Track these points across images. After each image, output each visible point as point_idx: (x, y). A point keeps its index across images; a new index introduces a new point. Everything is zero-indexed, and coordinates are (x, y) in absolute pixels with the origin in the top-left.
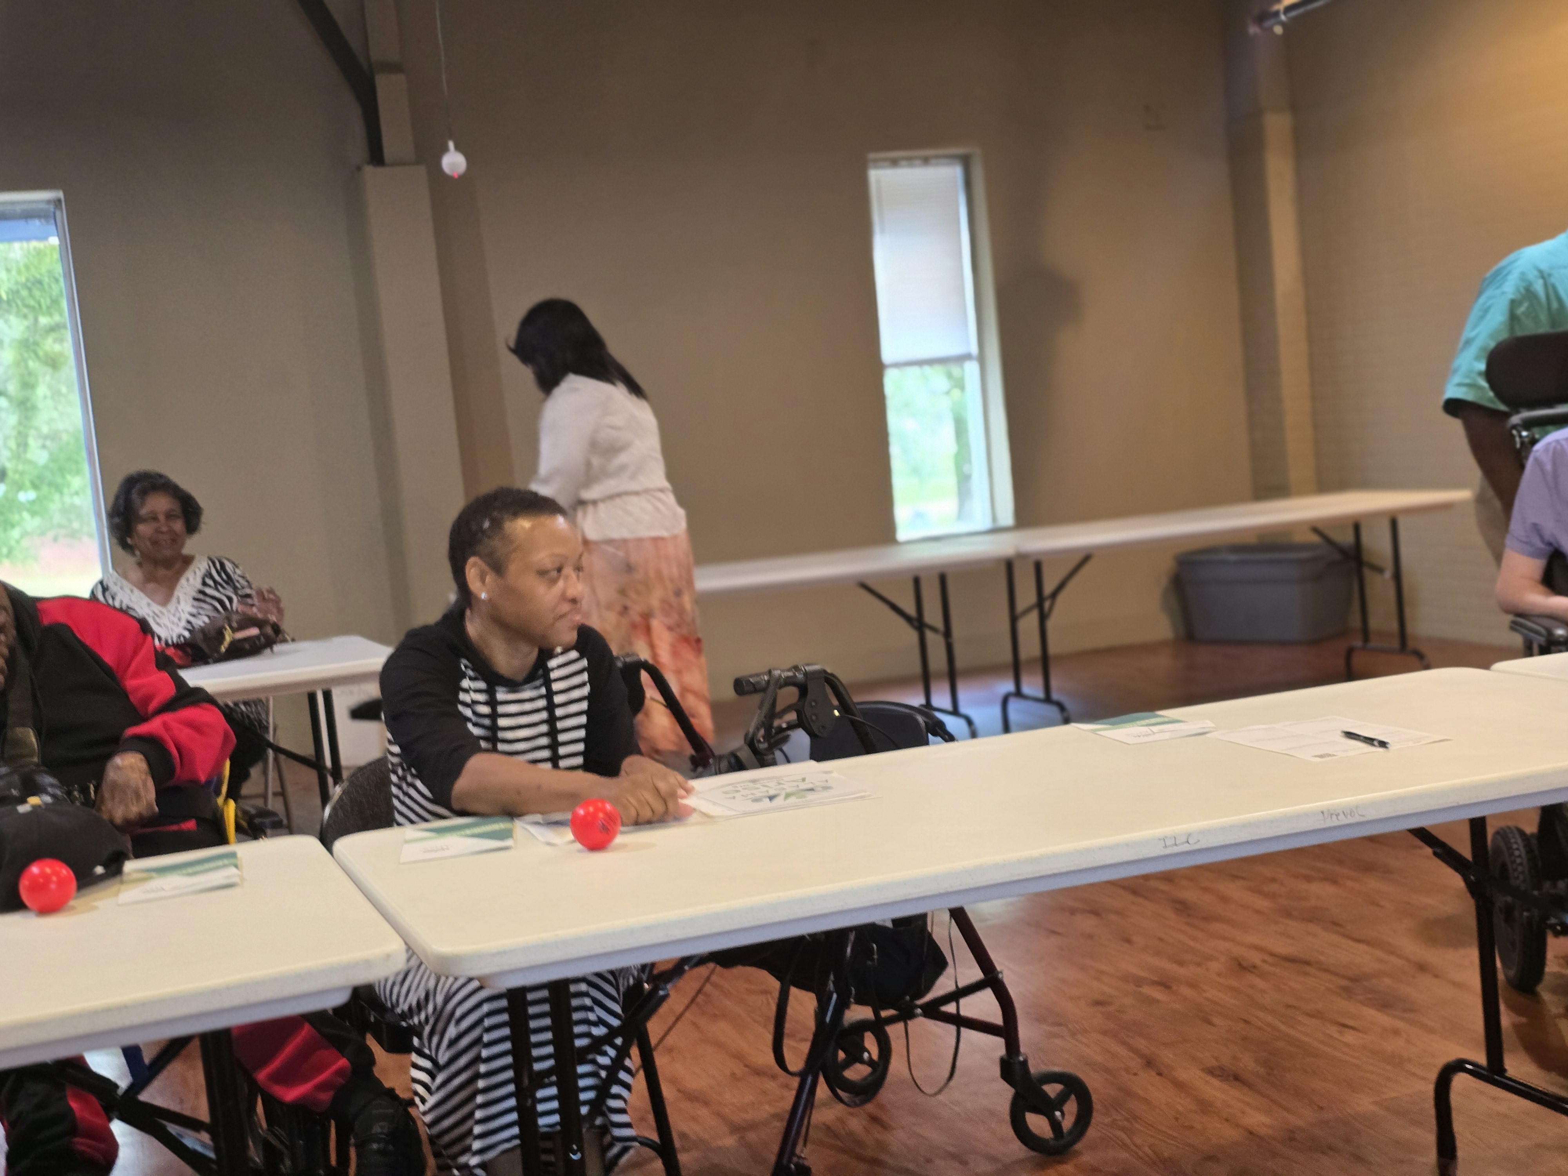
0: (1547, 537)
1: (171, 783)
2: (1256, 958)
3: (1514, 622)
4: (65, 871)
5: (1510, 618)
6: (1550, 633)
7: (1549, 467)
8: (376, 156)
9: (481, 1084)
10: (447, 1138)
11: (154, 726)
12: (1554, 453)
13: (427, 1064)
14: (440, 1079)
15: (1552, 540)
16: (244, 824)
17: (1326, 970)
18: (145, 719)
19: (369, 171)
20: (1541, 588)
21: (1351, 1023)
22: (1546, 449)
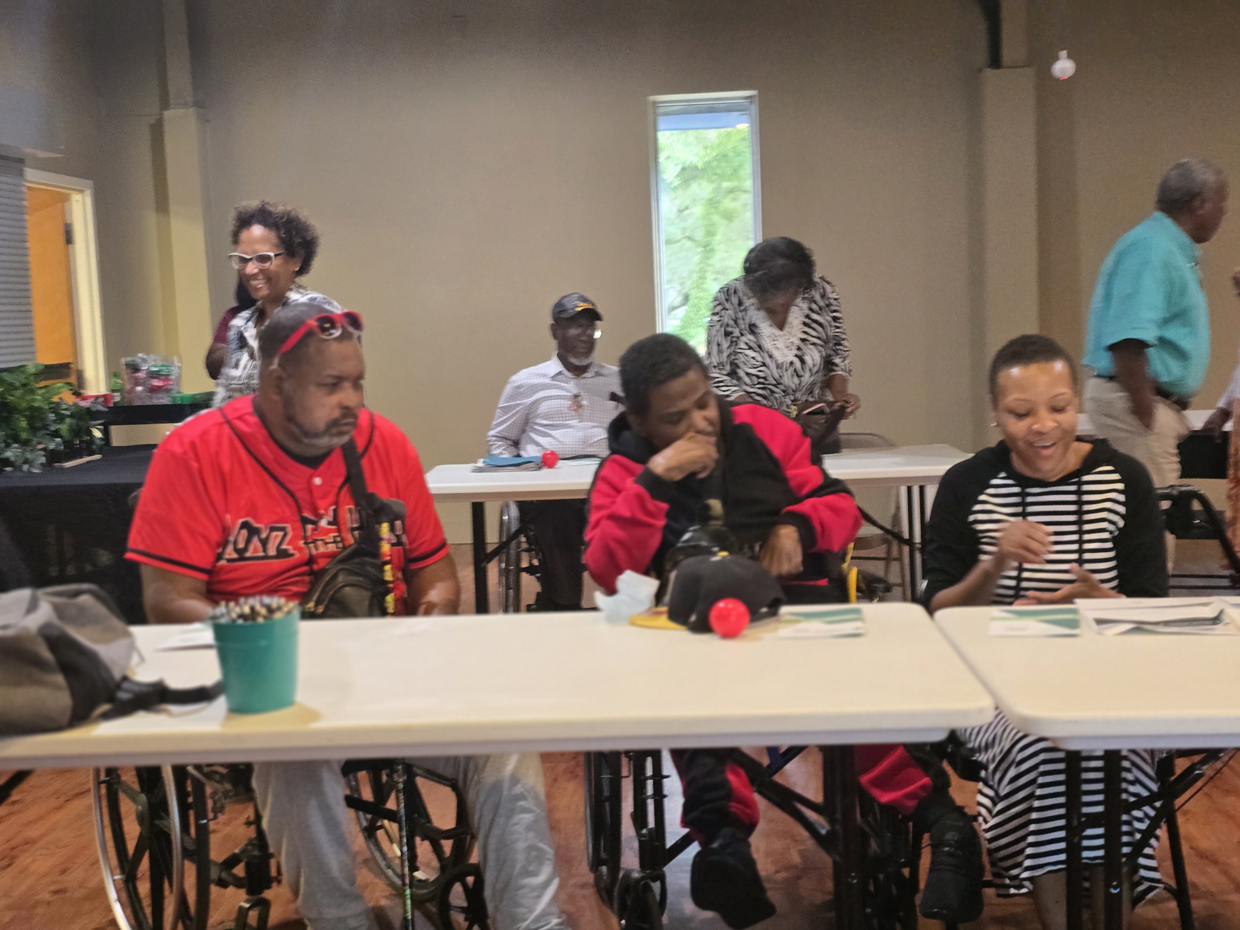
1: (813, 550)
4: (741, 608)
8: (995, 61)
9: (1034, 815)
10: (1002, 853)
11: (805, 507)
13: (991, 793)
14: (1000, 806)
16: (863, 586)
18: (799, 501)
19: (990, 73)
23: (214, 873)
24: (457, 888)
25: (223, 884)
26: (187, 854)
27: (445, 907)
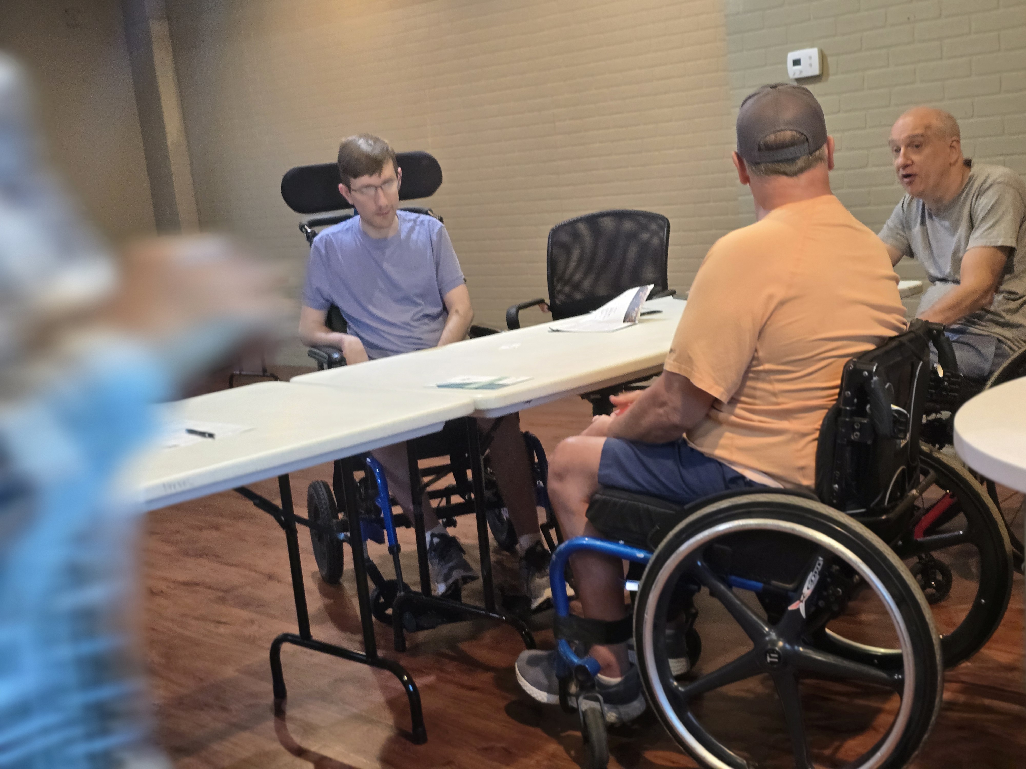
0: (326, 296)
2: (162, 586)
3: (310, 351)
5: (308, 349)
6: (330, 356)
7: (323, 251)
12: (326, 243)
15: (329, 298)
17: (210, 588)
20: (325, 328)
21: (224, 620)
22: (321, 239)
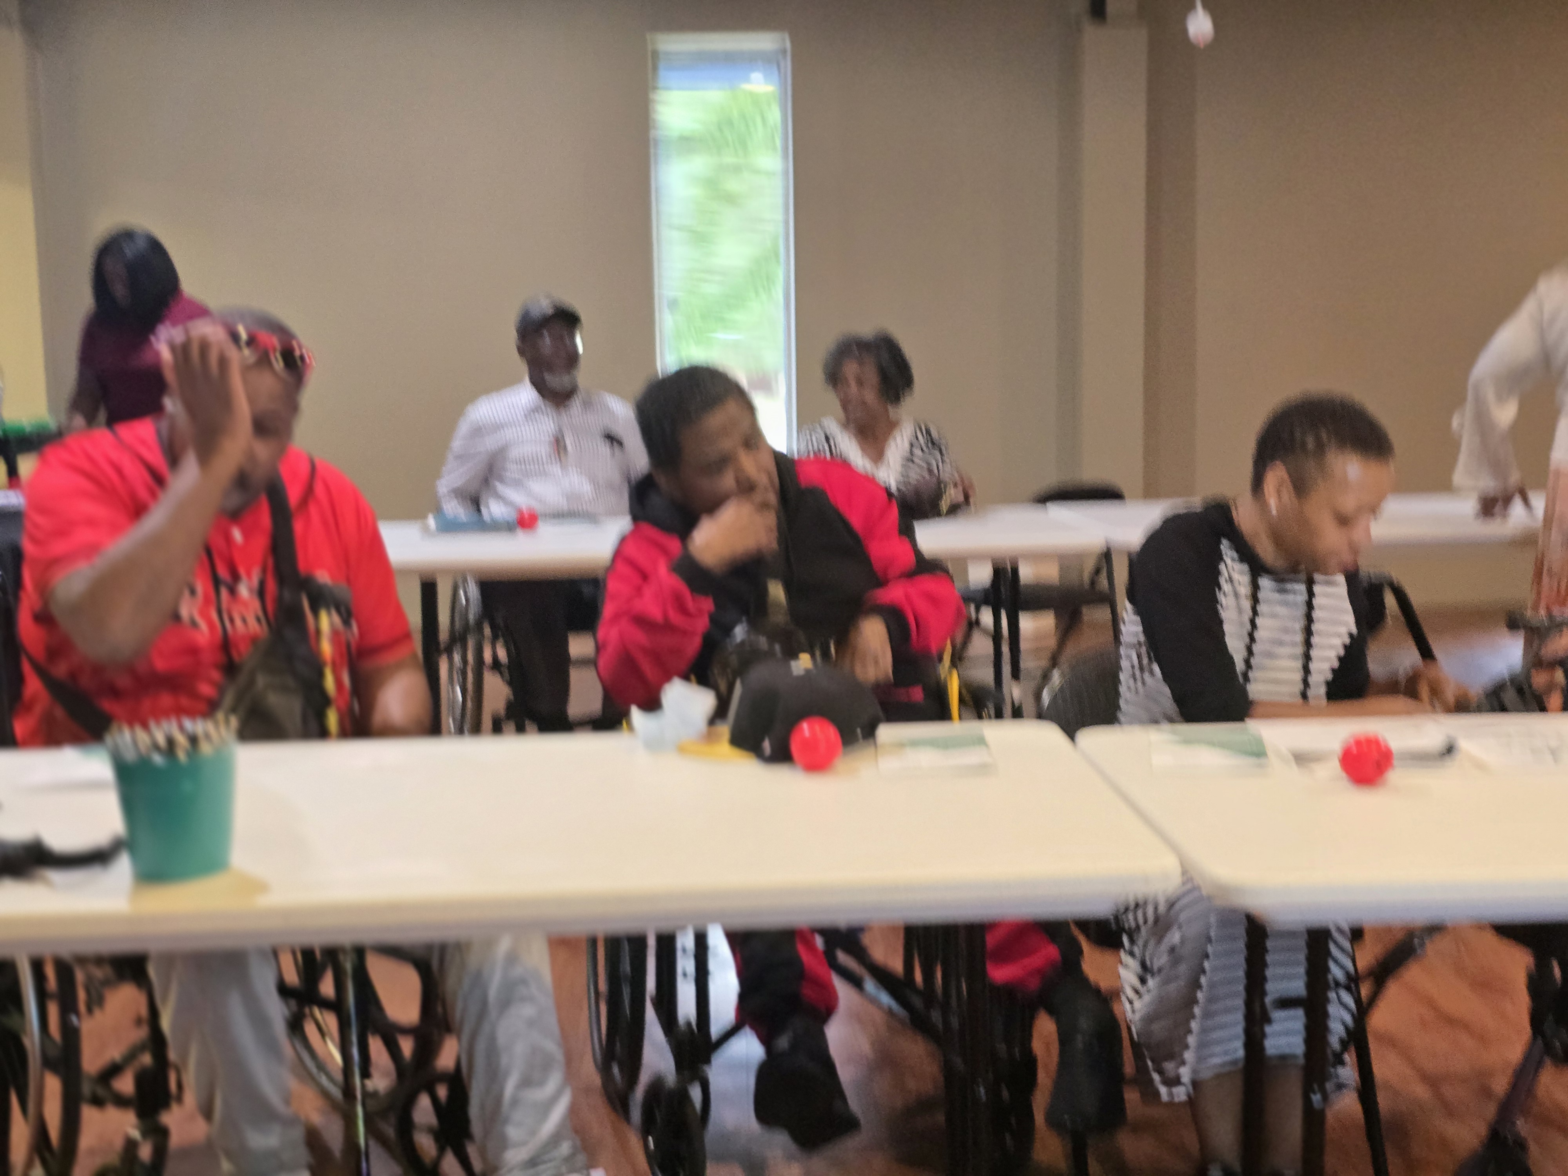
1: (907, 651)
4: (832, 732)
11: (894, 593)
14: (1152, 982)
16: (967, 698)
18: (885, 585)
19: (1090, 30)
23: (86, 1089)
24: (424, 1102)
25: (98, 1102)
26: (48, 1063)
27: (406, 1126)
